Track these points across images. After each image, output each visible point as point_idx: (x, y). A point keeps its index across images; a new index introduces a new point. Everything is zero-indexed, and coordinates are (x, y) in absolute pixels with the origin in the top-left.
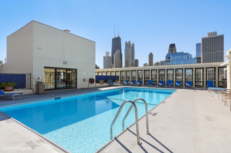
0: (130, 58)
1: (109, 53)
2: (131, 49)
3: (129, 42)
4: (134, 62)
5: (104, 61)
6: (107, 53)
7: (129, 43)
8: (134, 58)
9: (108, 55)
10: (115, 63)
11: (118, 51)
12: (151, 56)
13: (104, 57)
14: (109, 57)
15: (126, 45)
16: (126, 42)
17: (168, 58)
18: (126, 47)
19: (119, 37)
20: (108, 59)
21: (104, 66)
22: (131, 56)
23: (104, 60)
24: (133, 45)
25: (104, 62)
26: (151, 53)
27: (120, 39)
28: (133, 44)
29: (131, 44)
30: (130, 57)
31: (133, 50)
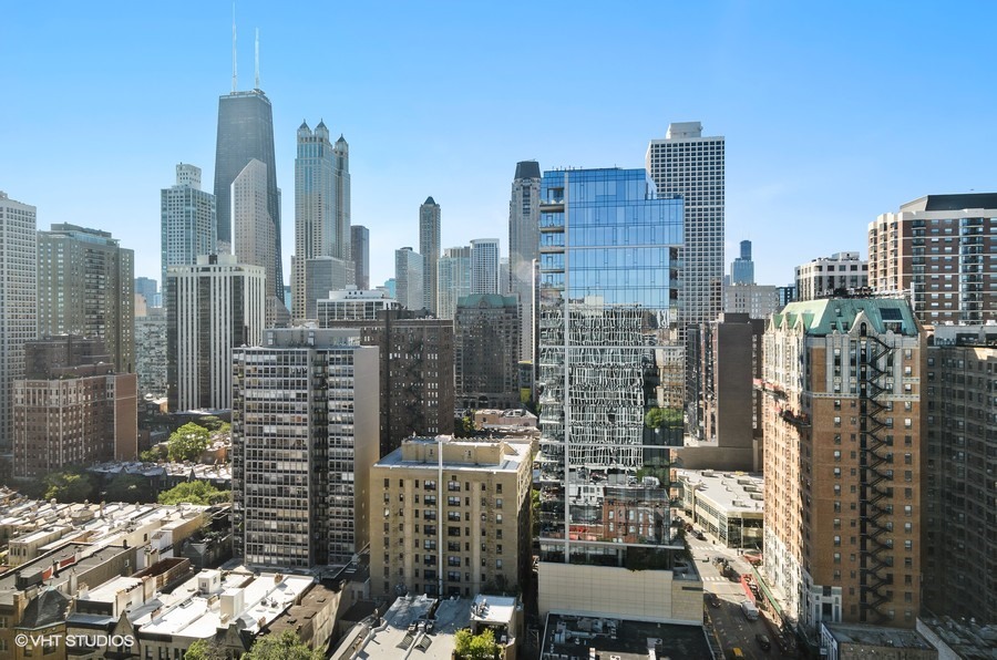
0: (323, 210)
1: (196, 171)
2: (329, 166)
3: (321, 125)
4: (347, 238)
5: (164, 217)
6: (188, 172)
7: (319, 133)
8: (348, 216)
9: (194, 186)
10: (236, 234)
11: (254, 166)
12: (430, 214)
13: (164, 192)
14: (198, 195)
15: (300, 139)
16: (304, 126)
17: (551, 192)
18: (300, 150)
19: (262, 93)
20: (191, 208)
21: (163, 248)
22: (332, 205)
23: (164, 209)
24: (340, 145)
25: (164, 225)
26: (430, 200)
27: (270, 107)
28: (342, 140)
29: (333, 140)
30: (327, 208)
31: (340, 174)
